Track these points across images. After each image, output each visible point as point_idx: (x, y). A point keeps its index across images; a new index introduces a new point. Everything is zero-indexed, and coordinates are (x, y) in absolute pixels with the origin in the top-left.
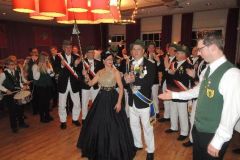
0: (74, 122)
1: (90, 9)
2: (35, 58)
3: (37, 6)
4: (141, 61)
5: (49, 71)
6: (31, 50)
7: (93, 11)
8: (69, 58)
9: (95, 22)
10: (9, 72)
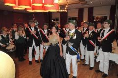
0: (36, 61)
1: (44, 4)
2: (15, 29)
3: (17, 3)
4: (73, 30)
5: (23, 35)
6: (13, 25)
7: (45, 6)
8: (33, 29)
9: (46, 11)
10: (4, 35)
